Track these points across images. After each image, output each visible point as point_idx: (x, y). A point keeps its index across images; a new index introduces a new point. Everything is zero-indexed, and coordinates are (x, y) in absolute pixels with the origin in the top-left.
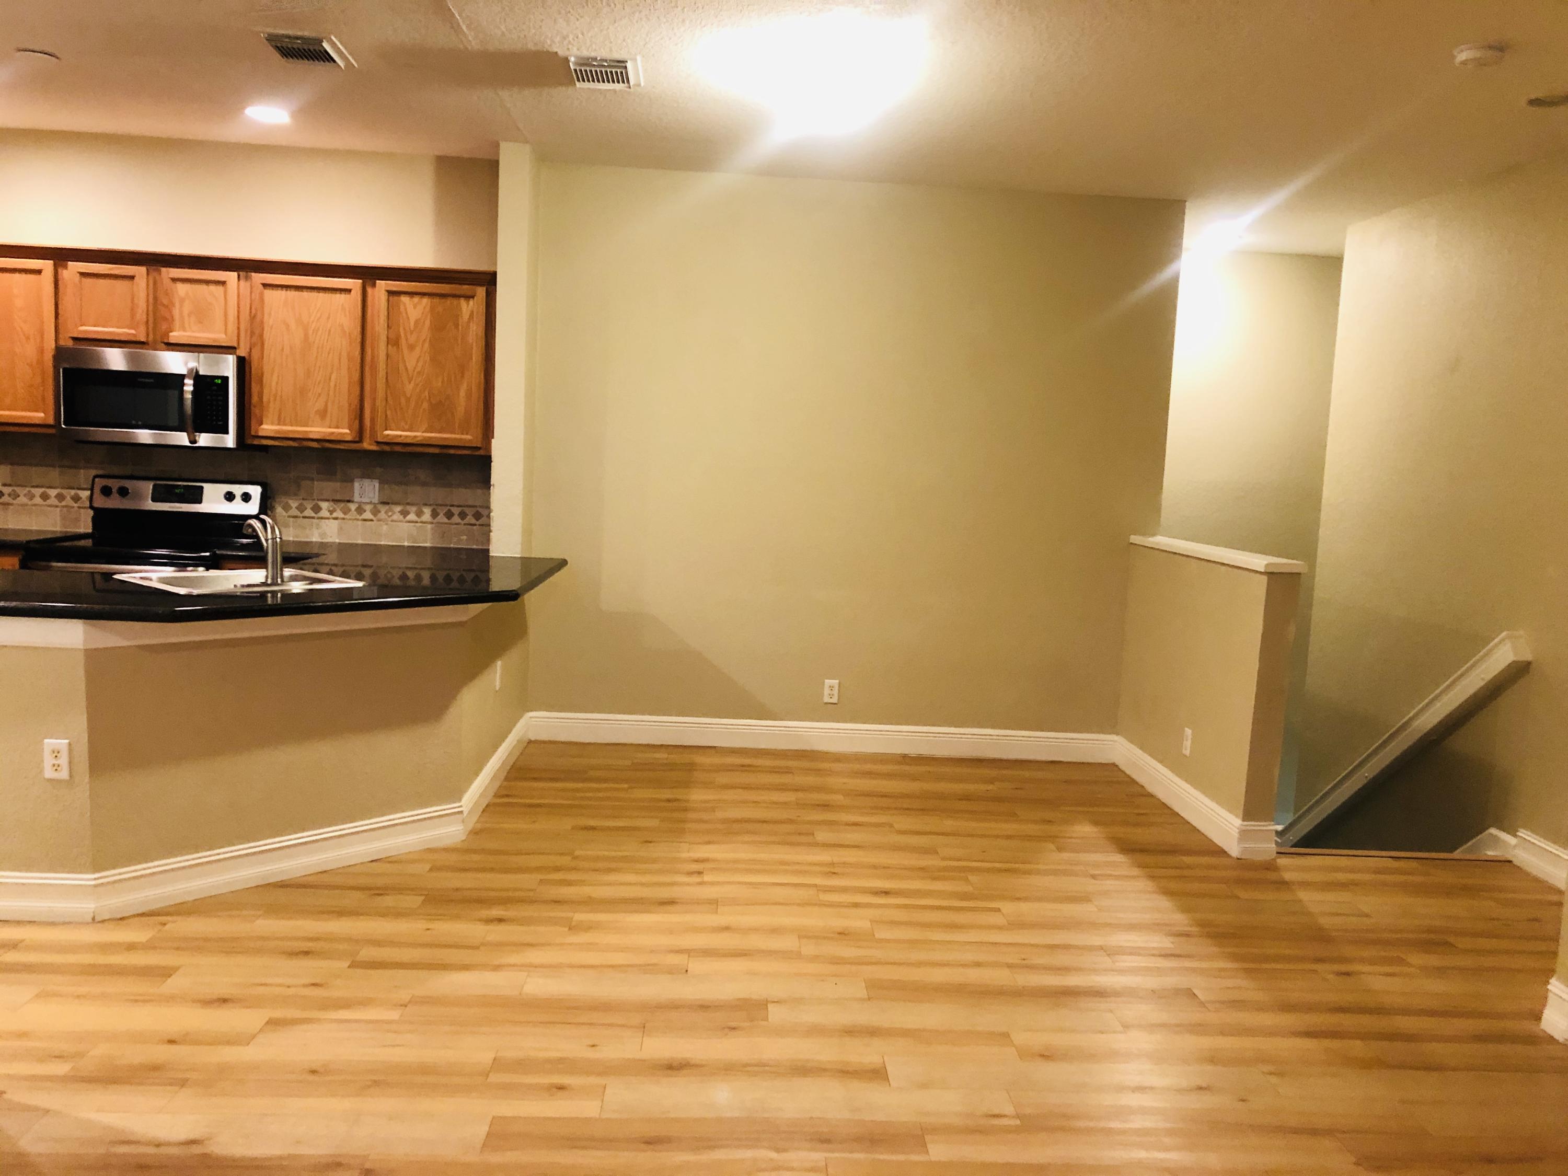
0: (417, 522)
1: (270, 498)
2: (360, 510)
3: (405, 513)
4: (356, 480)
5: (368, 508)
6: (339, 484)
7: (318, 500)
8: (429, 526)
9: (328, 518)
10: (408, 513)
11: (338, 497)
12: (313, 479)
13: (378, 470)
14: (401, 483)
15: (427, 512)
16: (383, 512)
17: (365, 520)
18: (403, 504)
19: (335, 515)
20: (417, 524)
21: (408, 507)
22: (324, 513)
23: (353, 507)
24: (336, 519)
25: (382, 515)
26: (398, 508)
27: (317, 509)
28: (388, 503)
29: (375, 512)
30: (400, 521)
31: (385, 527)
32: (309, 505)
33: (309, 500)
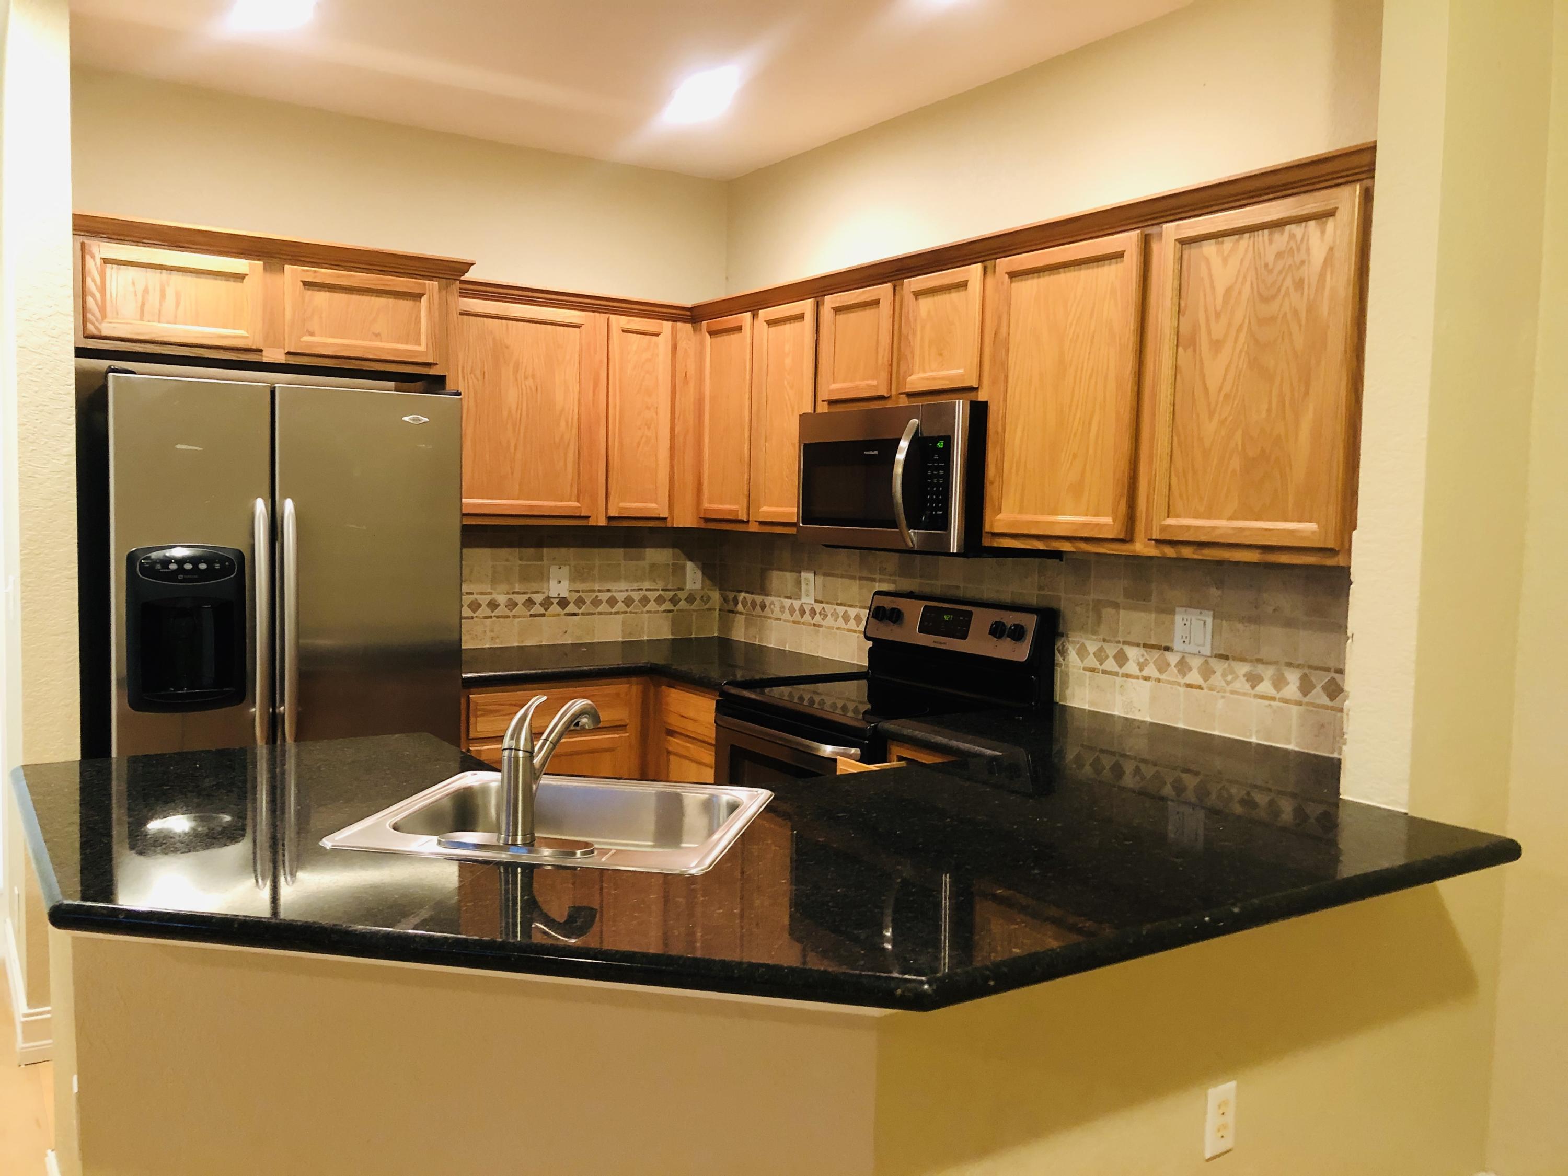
0: (1273, 699)
1: (1062, 635)
2: (1183, 666)
3: (1254, 680)
4: (1177, 609)
5: (1195, 663)
6: (1153, 615)
7: (1125, 643)
8: (1295, 709)
9: (1137, 678)
10: (1260, 679)
11: (1153, 642)
12: (1116, 606)
13: (1214, 592)
14: (1251, 620)
15: (1293, 678)
16: (1219, 674)
17: (1189, 686)
18: (1251, 661)
19: (1146, 672)
20: (1272, 703)
21: (1260, 669)
22: (1131, 667)
23: (1173, 658)
24: (1147, 679)
25: (1217, 680)
26: (1243, 669)
27: (1121, 659)
28: (1226, 658)
29: (1207, 672)
30: (1244, 694)
31: (1221, 703)
32: (1111, 650)
33: (1112, 642)
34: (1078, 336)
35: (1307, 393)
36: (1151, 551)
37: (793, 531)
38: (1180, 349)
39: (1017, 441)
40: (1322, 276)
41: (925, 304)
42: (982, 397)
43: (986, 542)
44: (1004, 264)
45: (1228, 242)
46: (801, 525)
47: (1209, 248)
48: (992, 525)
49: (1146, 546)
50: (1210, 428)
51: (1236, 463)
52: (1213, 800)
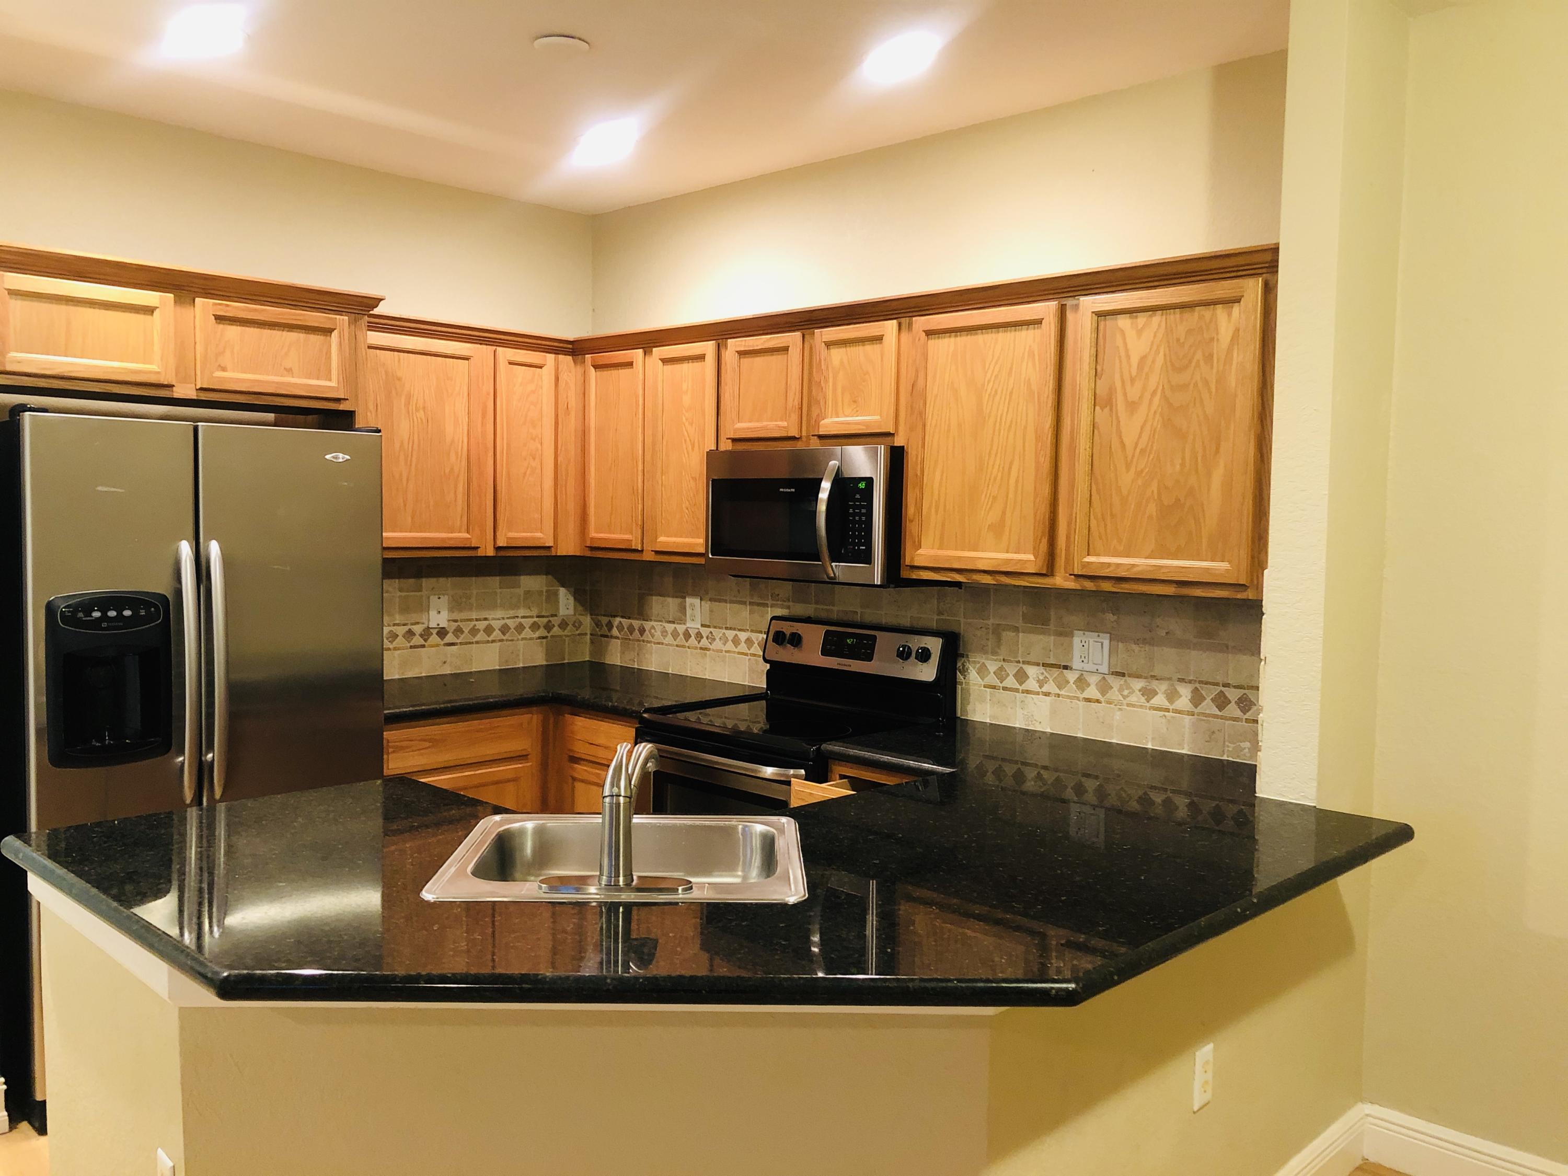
0: (1167, 710)
1: (962, 656)
2: (1081, 683)
3: (1149, 694)
4: (1076, 632)
5: (1093, 680)
6: (1052, 638)
7: (1024, 662)
8: (1187, 719)
9: (1038, 693)
10: (1155, 693)
11: (1052, 661)
12: (1016, 629)
13: (1110, 617)
14: (1145, 641)
15: (1185, 692)
16: (1115, 689)
17: (1088, 700)
18: (1146, 678)
19: (1044, 689)
20: (1166, 714)
21: (1155, 684)
22: (1032, 684)
23: (1071, 676)
24: (1047, 694)
25: (1114, 694)
26: (1138, 684)
27: (1021, 677)
28: (1123, 675)
29: (1104, 688)
30: (1141, 706)
31: (1118, 715)
32: (1011, 669)
33: (1011, 662)
34: (996, 392)
35: (1217, 451)
36: (1071, 584)
37: (702, 561)
38: (1097, 408)
39: (936, 485)
40: (1230, 350)
41: (837, 354)
42: (898, 442)
43: (905, 574)
44: (921, 323)
45: (1142, 319)
46: (710, 556)
47: (1123, 322)
48: (912, 559)
49: (1066, 580)
50: (1126, 479)
51: (1152, 509)
52: (1112, 801)
